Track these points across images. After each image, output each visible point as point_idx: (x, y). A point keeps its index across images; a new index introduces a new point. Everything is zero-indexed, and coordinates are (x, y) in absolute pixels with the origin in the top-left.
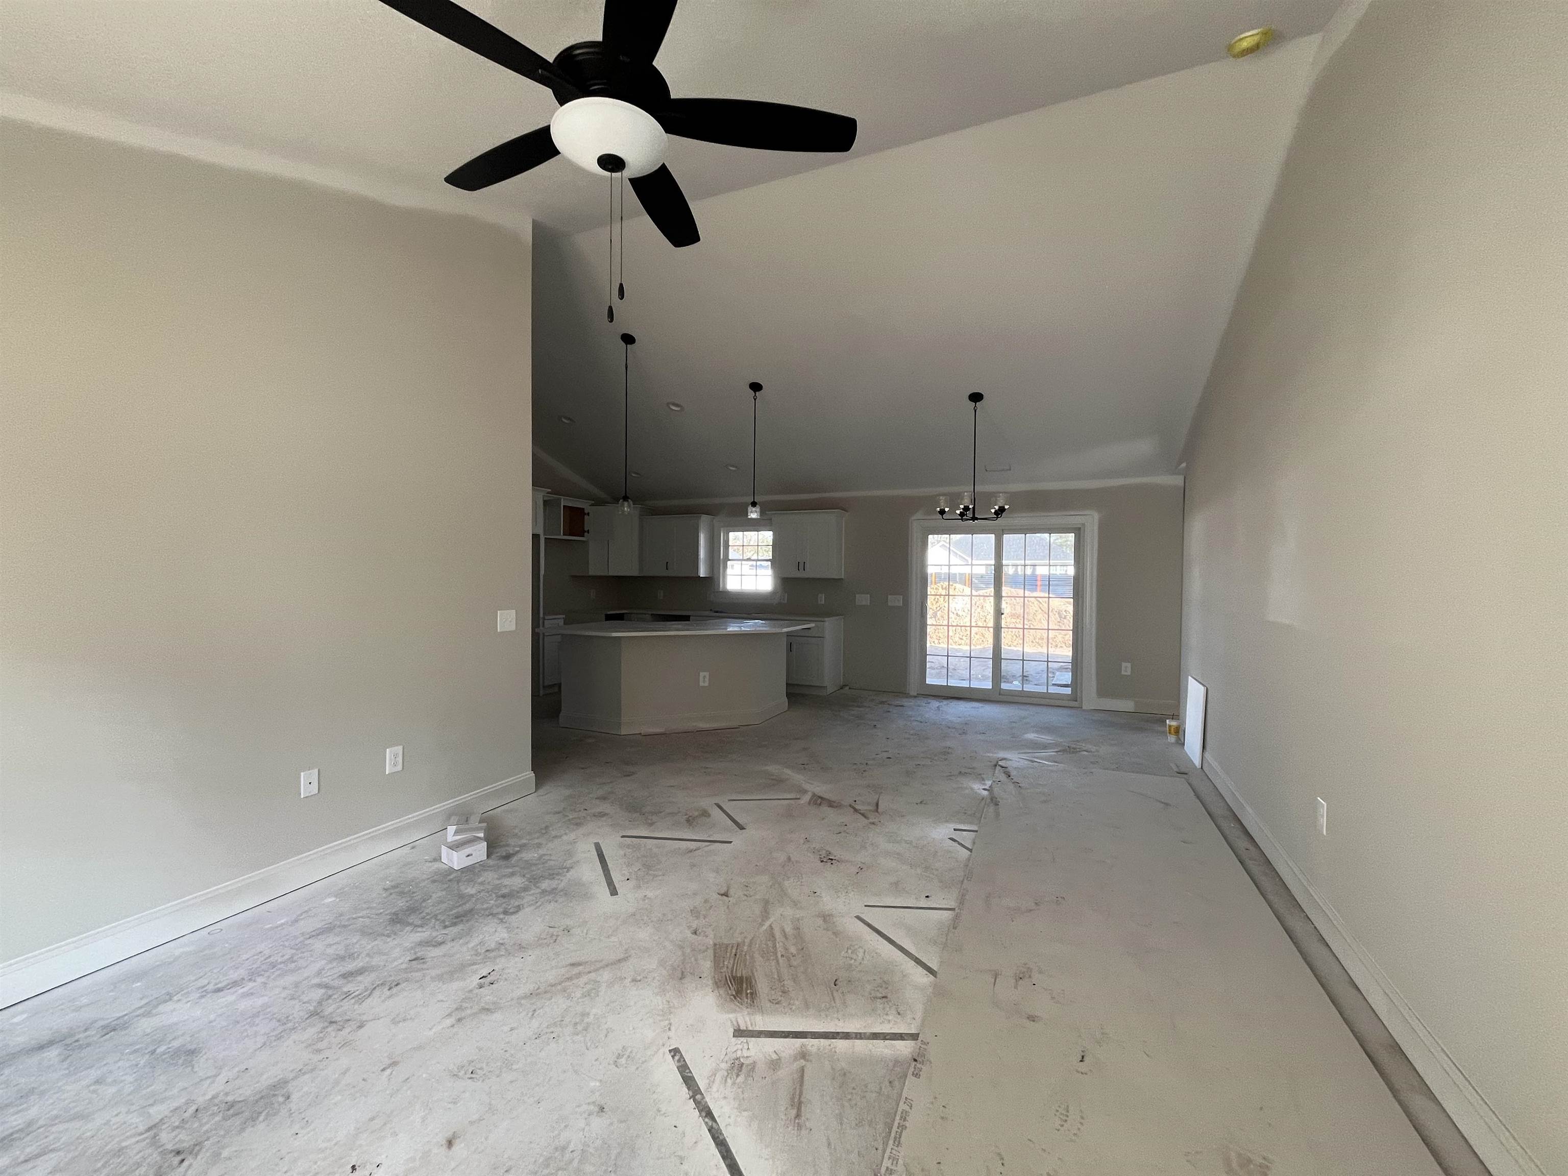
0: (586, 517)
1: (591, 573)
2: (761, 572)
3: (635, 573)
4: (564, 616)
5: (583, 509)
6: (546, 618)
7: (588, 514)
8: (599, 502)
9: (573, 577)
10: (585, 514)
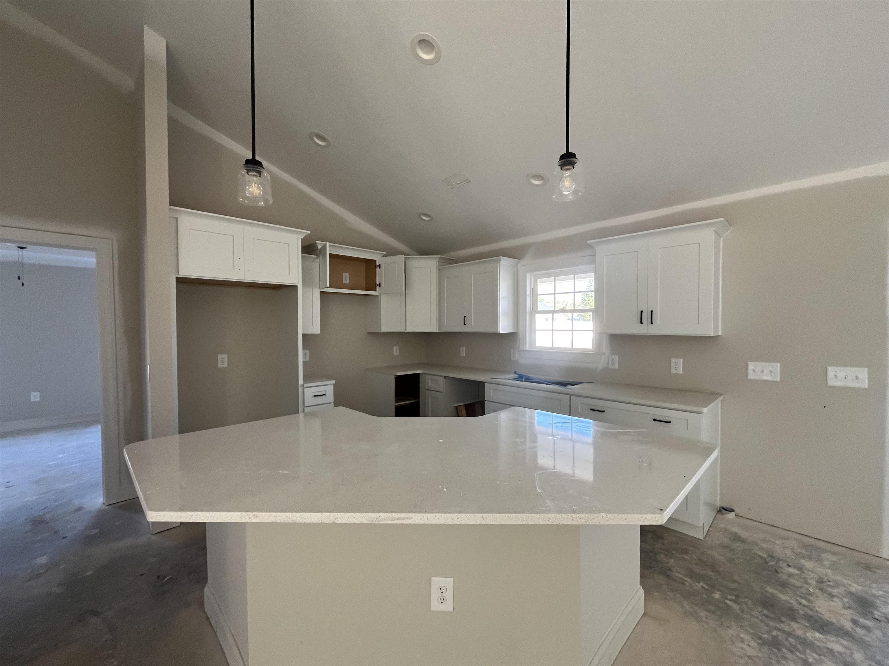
0: (377, 269)
1: (385, 329)
2: (578, 325)
3: (434, 328)
4: (334, 382)
5: (375, 261)
6: (306, 385)
7: (379, 266)
8: (391, 252)
9: (368, 333)
10: (376, 266)
